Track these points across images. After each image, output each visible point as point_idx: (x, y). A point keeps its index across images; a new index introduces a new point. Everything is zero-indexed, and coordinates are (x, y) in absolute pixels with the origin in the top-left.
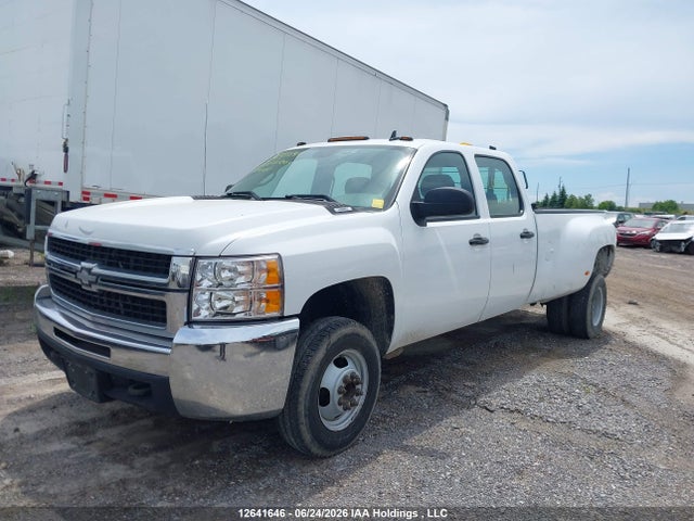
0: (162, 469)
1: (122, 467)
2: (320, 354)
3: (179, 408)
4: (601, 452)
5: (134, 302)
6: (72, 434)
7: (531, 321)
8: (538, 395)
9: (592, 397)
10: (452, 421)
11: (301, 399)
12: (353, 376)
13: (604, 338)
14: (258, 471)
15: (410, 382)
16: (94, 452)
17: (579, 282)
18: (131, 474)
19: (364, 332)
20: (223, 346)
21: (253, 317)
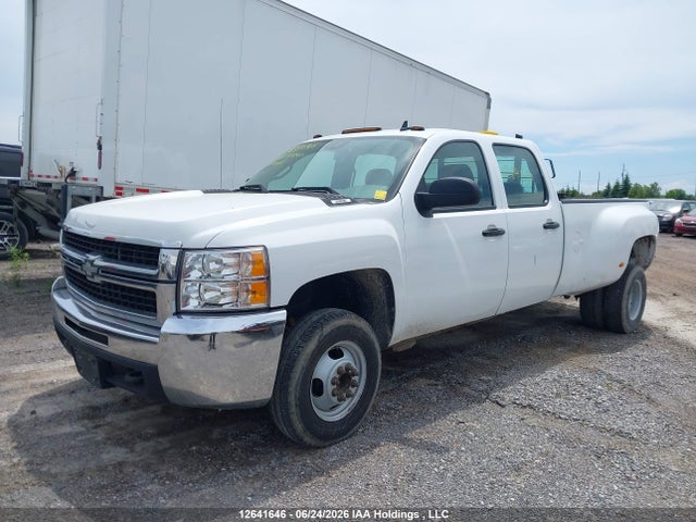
0: (160, 454)
1: (123, 450)
2: (312, 345)
3: (168, 395)
4: (609, 451)
5: (138, 294)
6: (83, 418)
7: (567, 315)
8: (555, 390)
9: (615, 394)
10: (460, 415)
11: (292, 389)
12: (348, 367)
13: (642, 332)
14: (251, 459)
15: (422, 375)
16: (100, 435)
17: (613, 274)
18: (131, 458)
19: (362, 324)
20: (214, 335)
21: (240, 308)
